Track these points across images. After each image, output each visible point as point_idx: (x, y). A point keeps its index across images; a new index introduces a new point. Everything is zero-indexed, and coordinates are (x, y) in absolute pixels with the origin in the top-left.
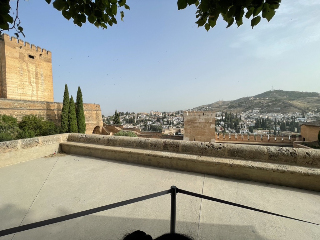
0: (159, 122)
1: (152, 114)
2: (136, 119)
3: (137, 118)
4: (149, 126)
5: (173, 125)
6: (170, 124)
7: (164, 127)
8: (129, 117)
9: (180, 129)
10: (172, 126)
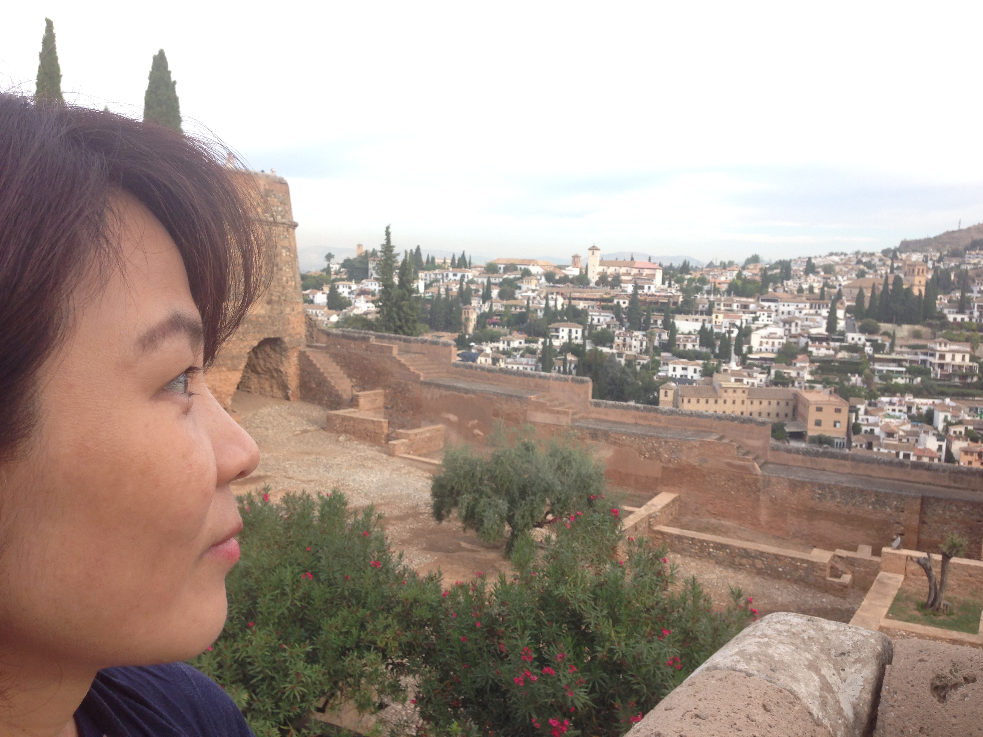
0: (639, 334)
1: (593, 277)
2: (475, 302)
3: (486, 297)
4: (570, 357)
5: (744, 361)
6: (725, 356)
7: (679, 372)
8: (427, 287)
9: (796, 396)
10: (733, 366)
